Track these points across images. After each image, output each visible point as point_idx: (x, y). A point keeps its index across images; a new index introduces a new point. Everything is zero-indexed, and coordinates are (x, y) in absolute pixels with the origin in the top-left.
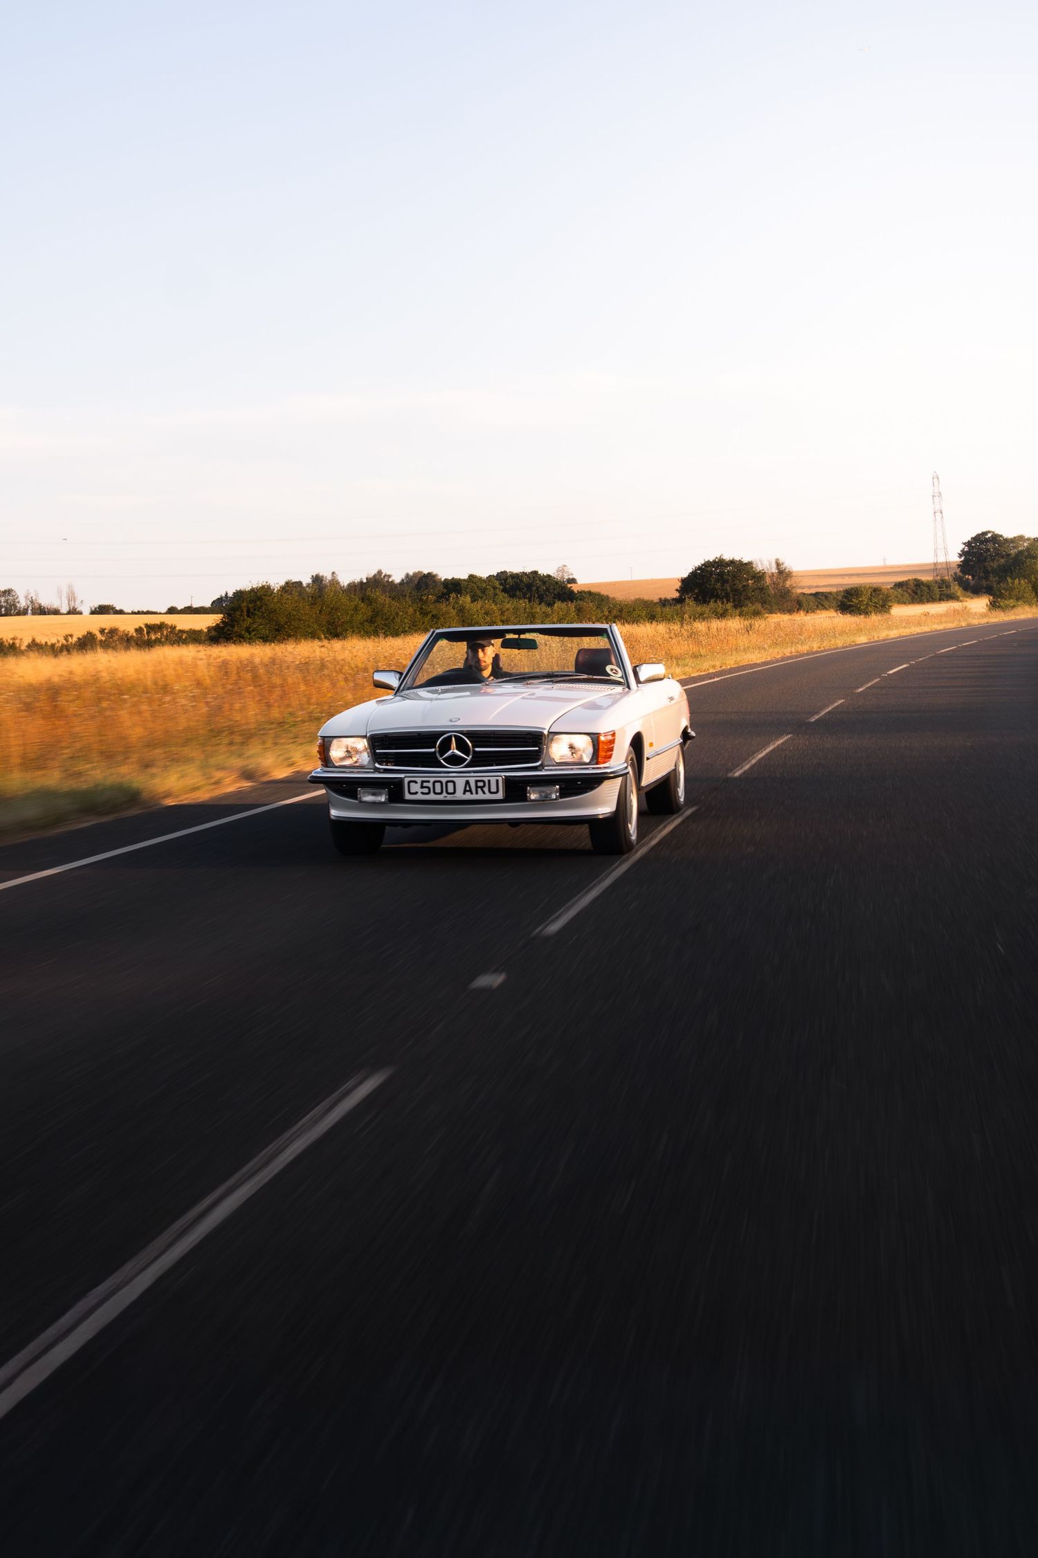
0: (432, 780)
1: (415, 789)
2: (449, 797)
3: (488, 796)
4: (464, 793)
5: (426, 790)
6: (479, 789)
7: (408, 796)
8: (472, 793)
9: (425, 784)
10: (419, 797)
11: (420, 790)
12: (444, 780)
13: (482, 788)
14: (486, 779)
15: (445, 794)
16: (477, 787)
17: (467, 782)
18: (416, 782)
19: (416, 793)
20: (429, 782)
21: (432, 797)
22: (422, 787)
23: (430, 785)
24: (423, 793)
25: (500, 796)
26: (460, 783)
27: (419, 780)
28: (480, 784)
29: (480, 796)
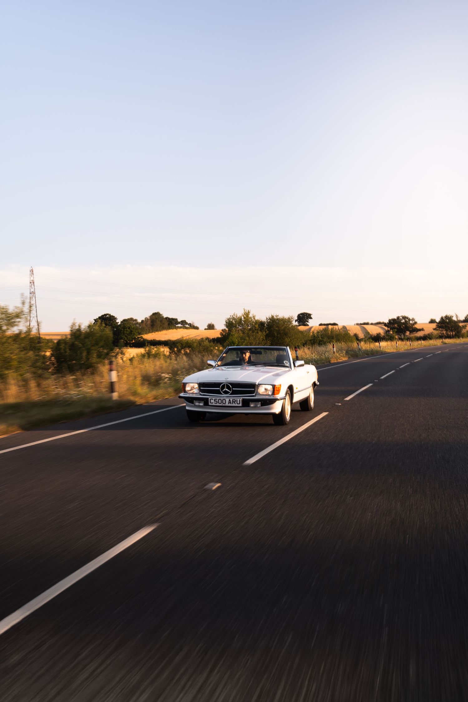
0: (218, 399)
1: (212, 402)
2: (224, 405)
3: (237, 405)
4: (229, 404)
5: (216, 402)
6: (234, 403)
7: (210, 404)
8: (231, 404)
9: (216, 400)
10: (214, 404)
11: (214, 402)
12: (222, 399)
13: (234, 402)
14: (236, 399)
15: (222, 404)
16: (233, 402)
17: (230, 400)
18: (213, 399)
19: (213, 403)
20: (217, 399)
21: (218, 404)
22: (215, 401)
23: (217, 400)
24: (215, 403)
25: (241, 405)
26: (227, 400)
27: (214, 399)
28: (234, 401)
29: (234, 405)
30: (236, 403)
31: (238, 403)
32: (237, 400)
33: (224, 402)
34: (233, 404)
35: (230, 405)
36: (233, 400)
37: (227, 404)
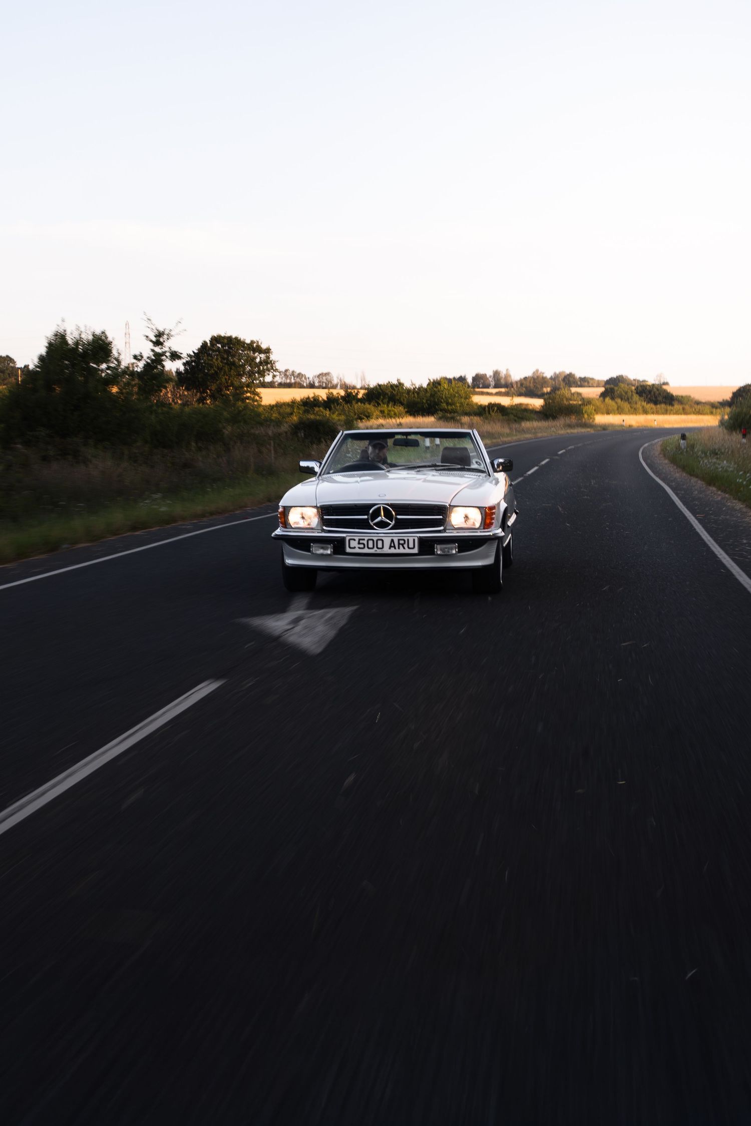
0: (366, 538)
1: (354, 546)
2: (379, 551)
3: (407, 551)
4: (390, 548)
5: (362, 546)
6: (401, 546)
7: (348, 550)
8: (395, 549)
9: (361, 542)
10: (357, 551)
11: (357, 546)
12: (375, 539)
14: (406, 539)
15: (375, 548)
16: (399, 544)
17: (392, 541)
18: (354, 540)
19: (355, 548)
20: (364, 540)
21: (366, 551)
22: (359, 543)
23: (365, 542)
24: (359, 548)
25: (416, 551)
26: (387, 541)
27: (357, 539)
28: (402, 542)
29: (402, 551)
30: (406, 546)
31: (411, 545)
32: (408, 540)
33: (380, 545)
34: (399, 548)
35: (393, 551)
36: (399, 540)
37: (386, 550)
